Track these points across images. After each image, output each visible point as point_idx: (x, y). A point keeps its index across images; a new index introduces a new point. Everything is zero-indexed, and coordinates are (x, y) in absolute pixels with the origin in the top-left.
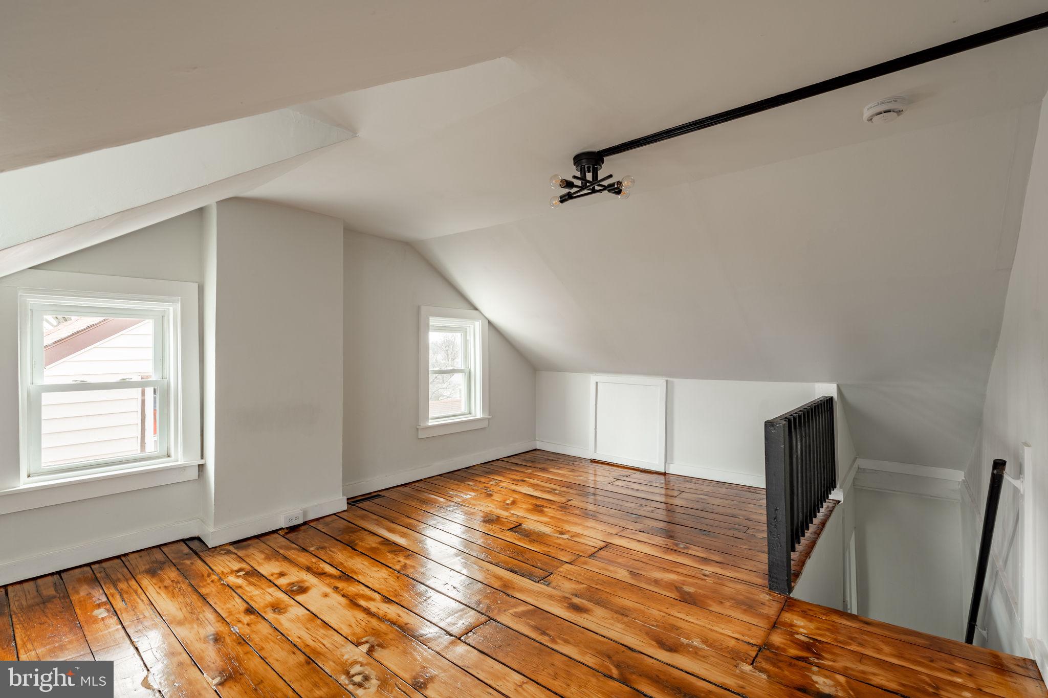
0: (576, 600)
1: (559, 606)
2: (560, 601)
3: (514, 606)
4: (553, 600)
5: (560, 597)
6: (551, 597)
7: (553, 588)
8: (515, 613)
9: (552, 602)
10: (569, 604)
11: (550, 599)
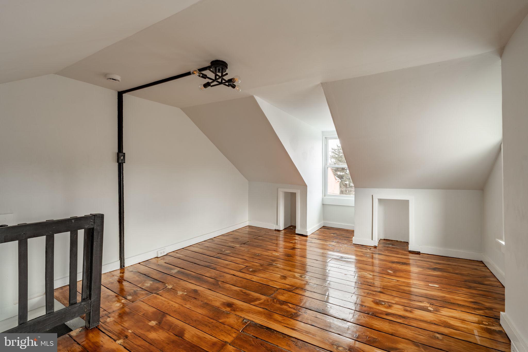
0: (228, 309)
1: (238, 305)
2: (237, 308)
3: (261, 303)
4: (241, 308)
5: (237, 311)
6: (242, 310)
7: (241, 317)
8: (260, 300)
9: (241, 307)
10: (233, 307)
11: (242, 308)
